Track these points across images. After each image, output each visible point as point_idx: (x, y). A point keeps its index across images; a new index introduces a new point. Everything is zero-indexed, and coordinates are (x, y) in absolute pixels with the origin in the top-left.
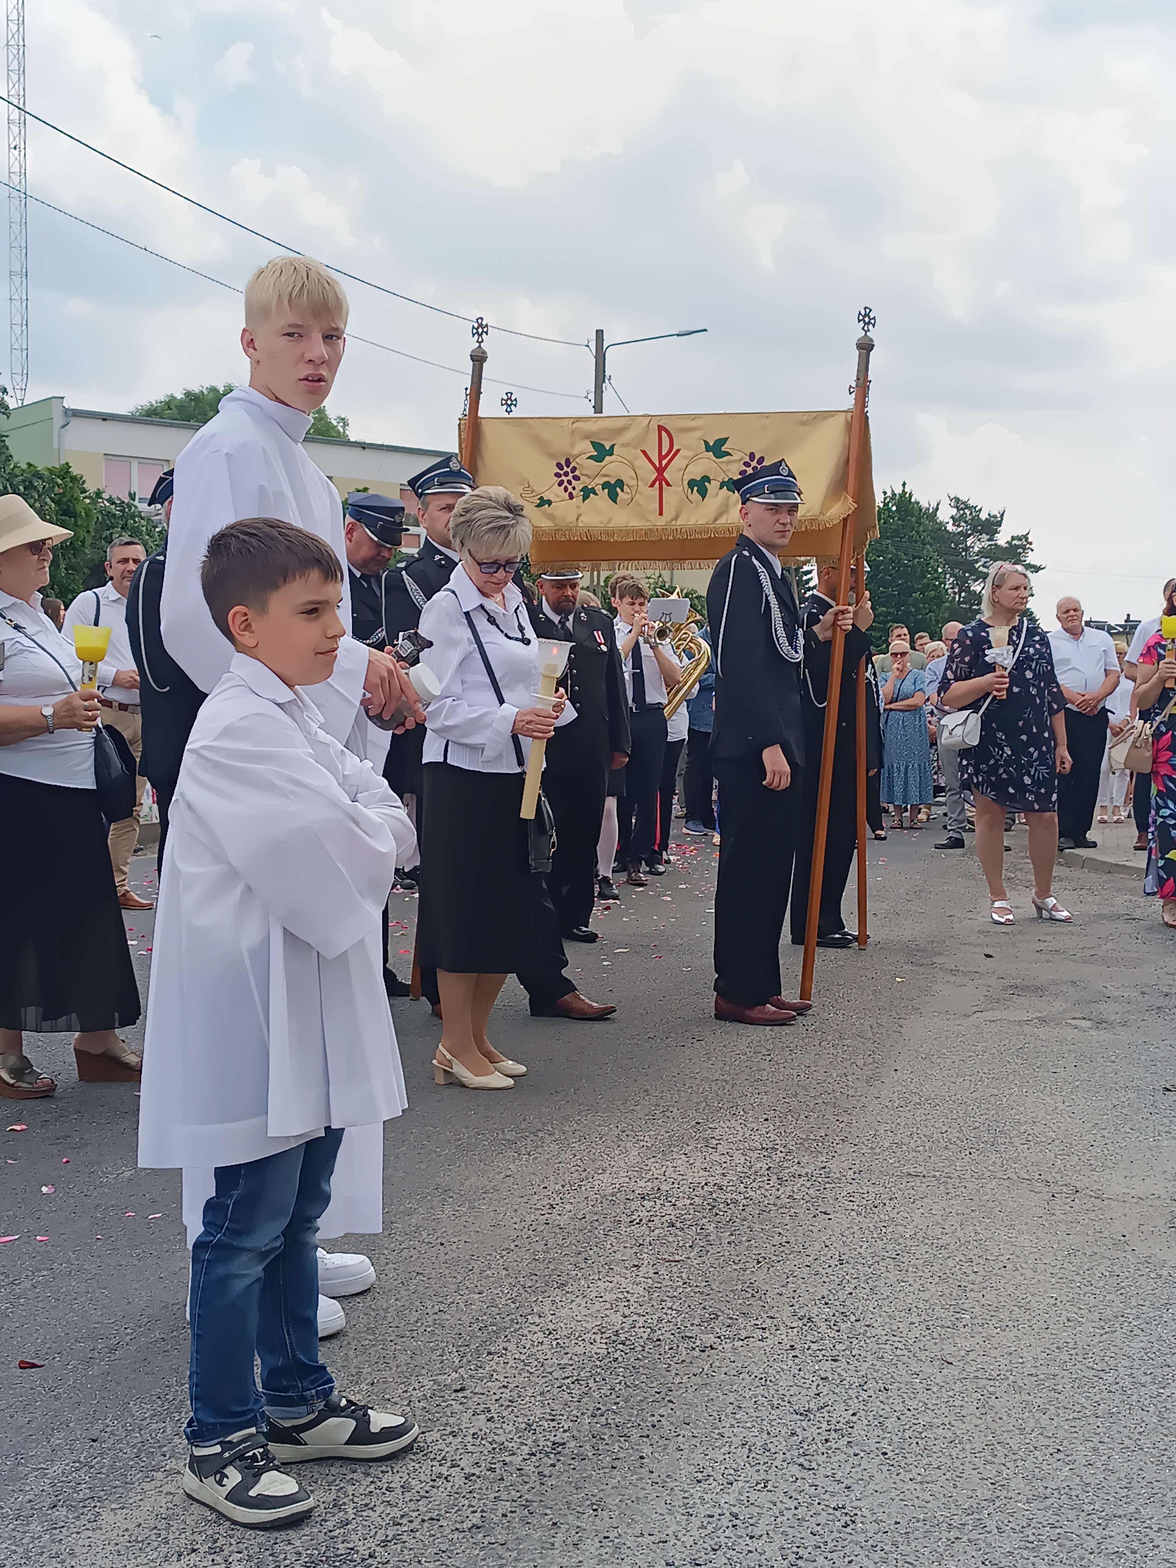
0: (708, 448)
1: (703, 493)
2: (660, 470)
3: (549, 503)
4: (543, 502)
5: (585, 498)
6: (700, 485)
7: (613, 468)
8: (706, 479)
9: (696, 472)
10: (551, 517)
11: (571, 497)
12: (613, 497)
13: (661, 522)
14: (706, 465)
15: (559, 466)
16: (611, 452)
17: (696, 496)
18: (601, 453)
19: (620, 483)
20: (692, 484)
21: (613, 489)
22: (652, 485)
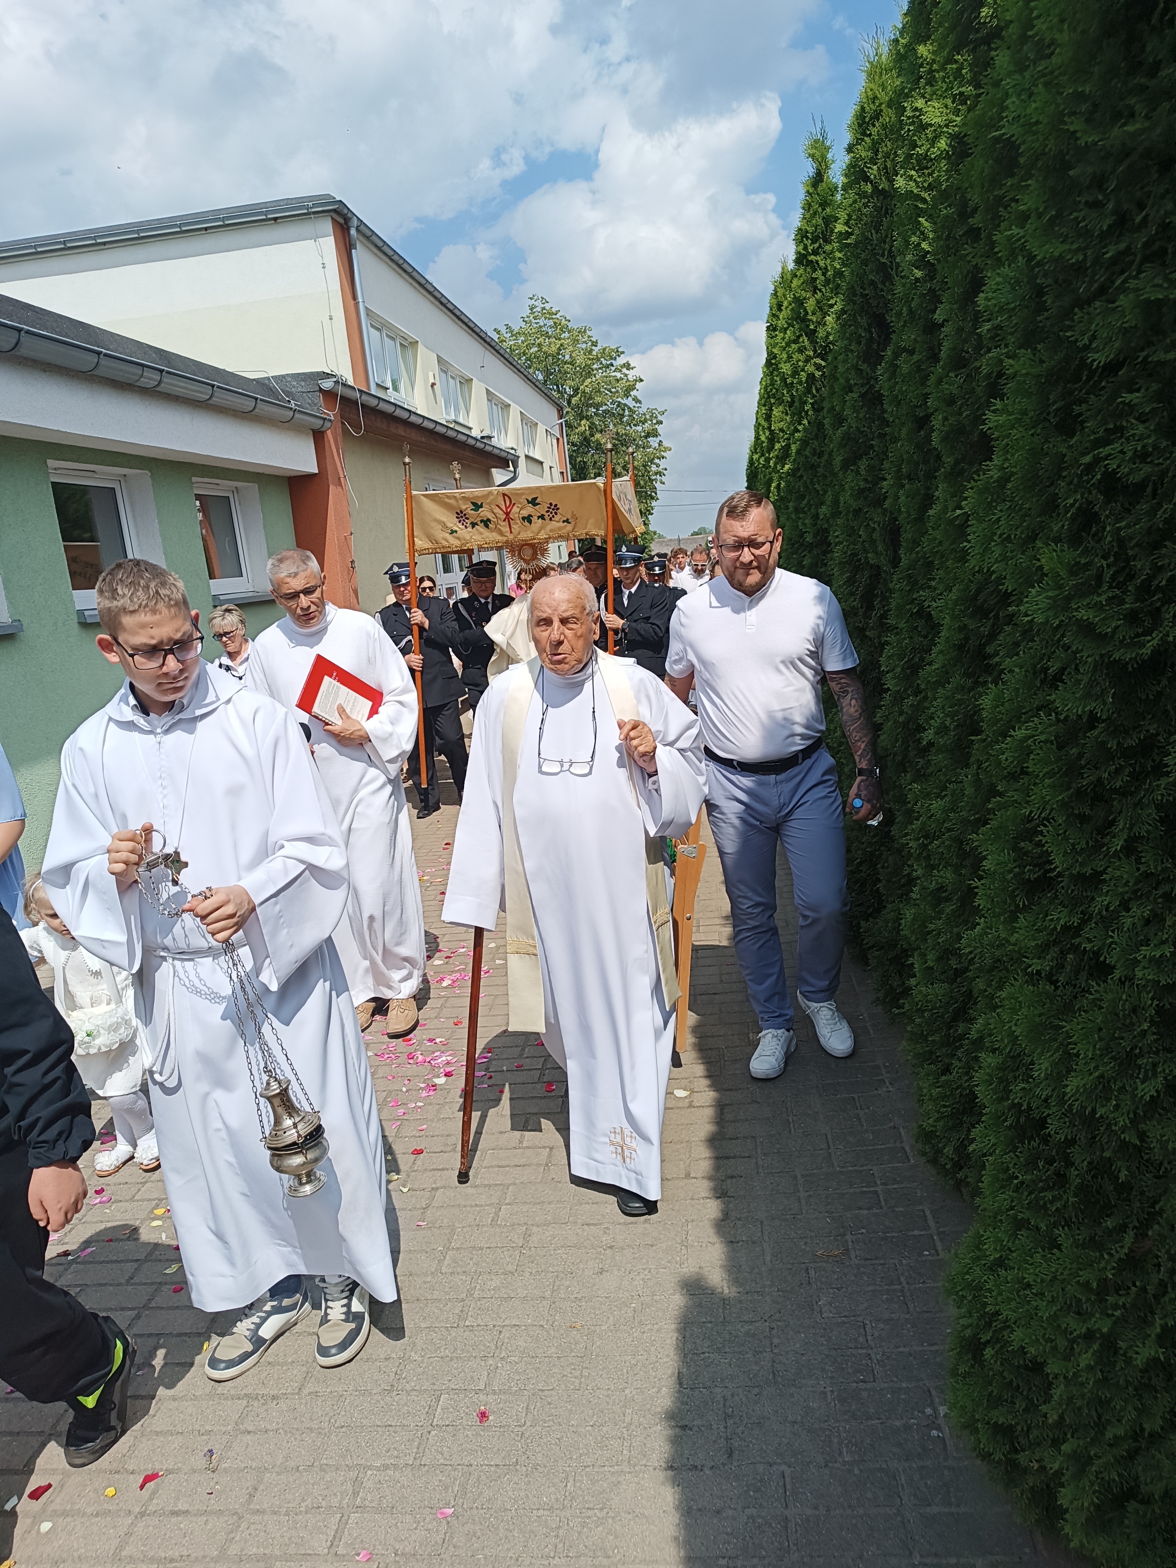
0: (529, 502)
1: (530, 522)
2: (507, 514)
3: (456, 532)
4: (453, 532)
5: (473, 527)
6: (528, 519)
7: (485, 513)
8: (530, 516)
9: (525, 513)
10: (458, 538)
11: (466, 527)
12: (487, 526)
13: (511, 537)
14: (529, 510)
15: (457, 513)
16: (481, 506)
17: (527, 524)
18: (477, 507)
19: (489, 520)
20: (524, 518)
21: (486, 523)
22: (504, 520)
